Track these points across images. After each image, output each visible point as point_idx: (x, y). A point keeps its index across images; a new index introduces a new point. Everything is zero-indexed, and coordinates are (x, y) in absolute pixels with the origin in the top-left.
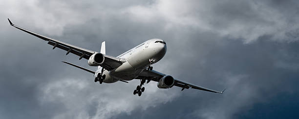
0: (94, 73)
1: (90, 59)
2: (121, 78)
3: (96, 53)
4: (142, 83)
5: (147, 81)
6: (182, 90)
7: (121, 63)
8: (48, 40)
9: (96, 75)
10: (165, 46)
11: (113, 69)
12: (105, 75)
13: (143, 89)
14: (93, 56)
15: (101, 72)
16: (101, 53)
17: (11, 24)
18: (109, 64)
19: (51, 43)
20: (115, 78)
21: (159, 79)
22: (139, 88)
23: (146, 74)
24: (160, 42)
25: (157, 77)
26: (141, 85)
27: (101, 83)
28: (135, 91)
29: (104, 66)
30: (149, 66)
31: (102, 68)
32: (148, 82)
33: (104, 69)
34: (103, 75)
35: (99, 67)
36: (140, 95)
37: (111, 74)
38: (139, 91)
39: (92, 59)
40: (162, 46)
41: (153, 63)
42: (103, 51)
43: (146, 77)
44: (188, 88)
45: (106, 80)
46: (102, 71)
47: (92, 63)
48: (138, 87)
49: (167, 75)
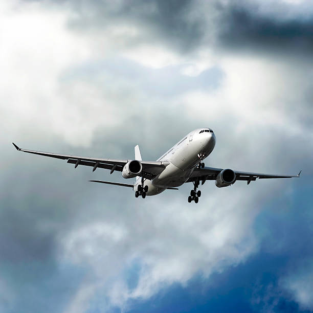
0: (133, 186)
1: (124, 170)
2: (167, 185)
3: (130, 161)
4: (196, 186)
5: (201, 182)
6: (248, 183)
7: (163, 167)
8: (66, 158)
9: (136, 189)
10: (213, 135)
11: (155, 176)
12: (147, 187)
13: (199, 194)
14: (127, 165)
15: (141, 184)
16: (136, 159)
17: (17, 148)
18: (149, 171)
19: (71, 161)
20: (160, 186)
21: (216, 176)
22: (193, 193)
23: (197, 173)
24: (206, 131)
25: (213, 174)
26: (195, 189)
27: (144, 197)
28: (190, 198)
29: (144, 175)
30: (200, 163)
31: (141, 178)
32: (202, 184)
33: (144, 179)
34: (144, 186)
35: (138, 177)
36: (197, 202)
37: (154, 183)
38: (195, 196)
39: (126, 170)
40: (209, 135)
41: (203, 158)
42: (138, 158)
43: (199, 177)
44: (254, 179)
45: (151, 192)
46: (143, 181)
47: (127, 174)
48: (192, 191)
49: (225, 168)
